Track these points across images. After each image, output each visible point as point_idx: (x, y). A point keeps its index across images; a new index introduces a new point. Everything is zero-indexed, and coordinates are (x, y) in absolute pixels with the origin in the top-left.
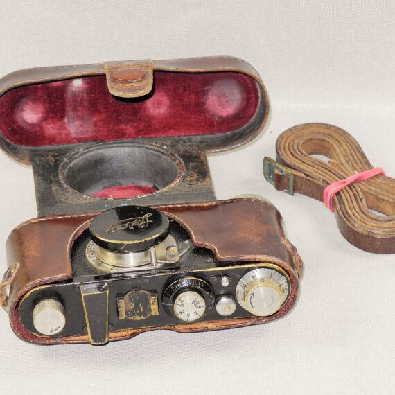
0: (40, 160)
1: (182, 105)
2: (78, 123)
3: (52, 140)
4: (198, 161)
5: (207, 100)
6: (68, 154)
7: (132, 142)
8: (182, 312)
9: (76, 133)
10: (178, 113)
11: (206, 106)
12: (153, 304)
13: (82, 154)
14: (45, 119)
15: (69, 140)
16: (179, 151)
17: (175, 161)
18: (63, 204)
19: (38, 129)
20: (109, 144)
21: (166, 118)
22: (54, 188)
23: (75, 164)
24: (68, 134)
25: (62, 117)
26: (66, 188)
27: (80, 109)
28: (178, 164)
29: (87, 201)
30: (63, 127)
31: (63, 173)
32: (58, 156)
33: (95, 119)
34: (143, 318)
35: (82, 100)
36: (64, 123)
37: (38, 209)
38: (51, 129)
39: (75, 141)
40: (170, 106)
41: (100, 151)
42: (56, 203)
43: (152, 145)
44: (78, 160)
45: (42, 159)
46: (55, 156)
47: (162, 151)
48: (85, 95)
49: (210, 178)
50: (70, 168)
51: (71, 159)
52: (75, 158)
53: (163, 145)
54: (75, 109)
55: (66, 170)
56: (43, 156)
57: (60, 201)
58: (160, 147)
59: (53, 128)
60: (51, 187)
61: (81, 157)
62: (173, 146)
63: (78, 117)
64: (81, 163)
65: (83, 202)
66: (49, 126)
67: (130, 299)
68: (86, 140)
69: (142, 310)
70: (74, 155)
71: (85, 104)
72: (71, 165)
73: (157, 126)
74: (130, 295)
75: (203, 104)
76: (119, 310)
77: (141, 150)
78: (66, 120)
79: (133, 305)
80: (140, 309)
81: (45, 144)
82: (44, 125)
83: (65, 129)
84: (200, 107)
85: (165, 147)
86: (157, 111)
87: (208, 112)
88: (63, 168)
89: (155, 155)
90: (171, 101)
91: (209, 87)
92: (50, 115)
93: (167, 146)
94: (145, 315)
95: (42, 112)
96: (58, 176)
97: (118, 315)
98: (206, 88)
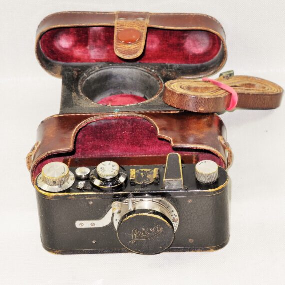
0: (68, 74)
1: (168, 44)
2: (96, 50)
3: (78, 60)
5: (185, 42)
6: (87, 71)
7: (132, 66)
9: (95, 56)
10: (165, 49)
11: (184, 47)
13: (97, 71)
14: (74, 46)
15: (90, 61)
16: (162, 75)
17: (158, 81)
18: (77, 107)
19: (69, 52)
20: (117, 65)
21: (157, 52)
22: (74, 95)
23: (92, 78)
24: (89, 57)
25: (86, 46)
26: (81, 96)
27: (99, 41)
28: (160, 84)
29: (93, 106)
31: (82, 85)
32: (80, 71)
33: (108, 48)
35: (100, 36)
36: (87, 49)
37: (61, 109)
38: (78, 53)
39: (94, 61)
40: (160, 44)
41: (109, 70)
42: (73, 106)
43: (145, 69)
44: (94, 75)
45: (70, 73)
46: (78, 72)
47: (151, 73)
48: (102, 33)
50: (88, 80)
51: (89, 75)
52: (92, 74)
53: (152, 69)
54: (95, 41)
55: (85, 82)
56: (70, 71)
57: (76, 105)
58: (150, 71)
59: (80, 52)
60: (72, 94)
61: (96, 74)
62: (159, 70)
63: (96, 47)
64: (96, 78)
65: (91, 106)
66: (77, 51)
68: (101, 61)
70: (91, 71)
71: (102, 38)
72: (88, 79)
73: (150, 56)
75: (183, 44)
77: (138, 71)
78: (88, 48)
81: (74, 62)
82: (74, 49)
83: (87, 53)
84: (180, 47)
85: (153, 71)
86: (151, 47)
87: (186, 50)
88: (83, 81)
89: (146, 75)
90: (161, 41)
91: (188, 34)
92: (78, 44)
93: (155, 70)
95: (73, 42)
96: (77, 86)
98: (185, 35)
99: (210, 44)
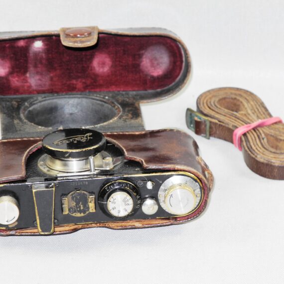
0: (6, 104)
1: (122, 66)
2: (37, 77)
3: (16, 91)
4: (133, 107)
5: (142, 62)
6: (29, 101)
7: (81, 94)
8: (114, 209)
9: (36, 86)
10: (118, 72)
11: (141, 67)
12: (91, 202)
13: (40, 102)
14: (11, 73)
15: (30, 91)
16: (117, 101)
17: (114, 107)
19: (5, 81)
20: (62, 95)
21: (108, 76)
22: (16, 122)
23: (34, 109)
24: (30, 87)
25: (25, 72)
26: (25, 122)
27: (40, 66)
28: (116, 109)
29: (41, 130)
30: (25, 80)
31: (24, 113)
32: (19, 102)
33: (52, 75)
34: (82, 215)
36: (27, 77)
38: (15, 81)
39: (35, 92)
40: (112, 66)
41: (55, 100)
42: (17, 131)
43: (97, 96)
44: (37, 106)
45: (8, 103)
46: (17, 102)
47: (105, 100)
48: (44, 55)
49: (141, 117)
50: (30, 111)
51: (31, 104)
52: (34, 104)
53: (105, 96)
54: (36, 66)
55: (26, 112)
56: (8, 101)
57: (20, 130)
58: (103, 98)
59: (17, 81)
61: (39, 104)
62: (113, 97)
63: (37, 73)
64: (39, 109)
66: (14, 80)
67: (73, 198)
68: (43, 92)
69: (82, 208)
70: (34, 101)
71: (44, 61)
72: (31, 109)
73: (101, 82)
74: (72, 195)
75: (139, 65)
76: (63, 206)
77: (88, 100)
78: (28, 75)
79: (75, 204)
80: (80, 207)
81: (11, 94)
82: (11, 78)
83: (27, 82)
84: (136, 68)
85: (107, 97)
86: (101, 70)
87: (143, 72)
88: (25, 110)
89: (99, 104)
90: (113, 62)
91: (143, 52)
92: (16, 70)
93: (109, 97)
94: (84, 212)
95: (9, 67)
96: (19, 114)
97: (62, 211)
98: (141, 52)
99: (170, 62)
